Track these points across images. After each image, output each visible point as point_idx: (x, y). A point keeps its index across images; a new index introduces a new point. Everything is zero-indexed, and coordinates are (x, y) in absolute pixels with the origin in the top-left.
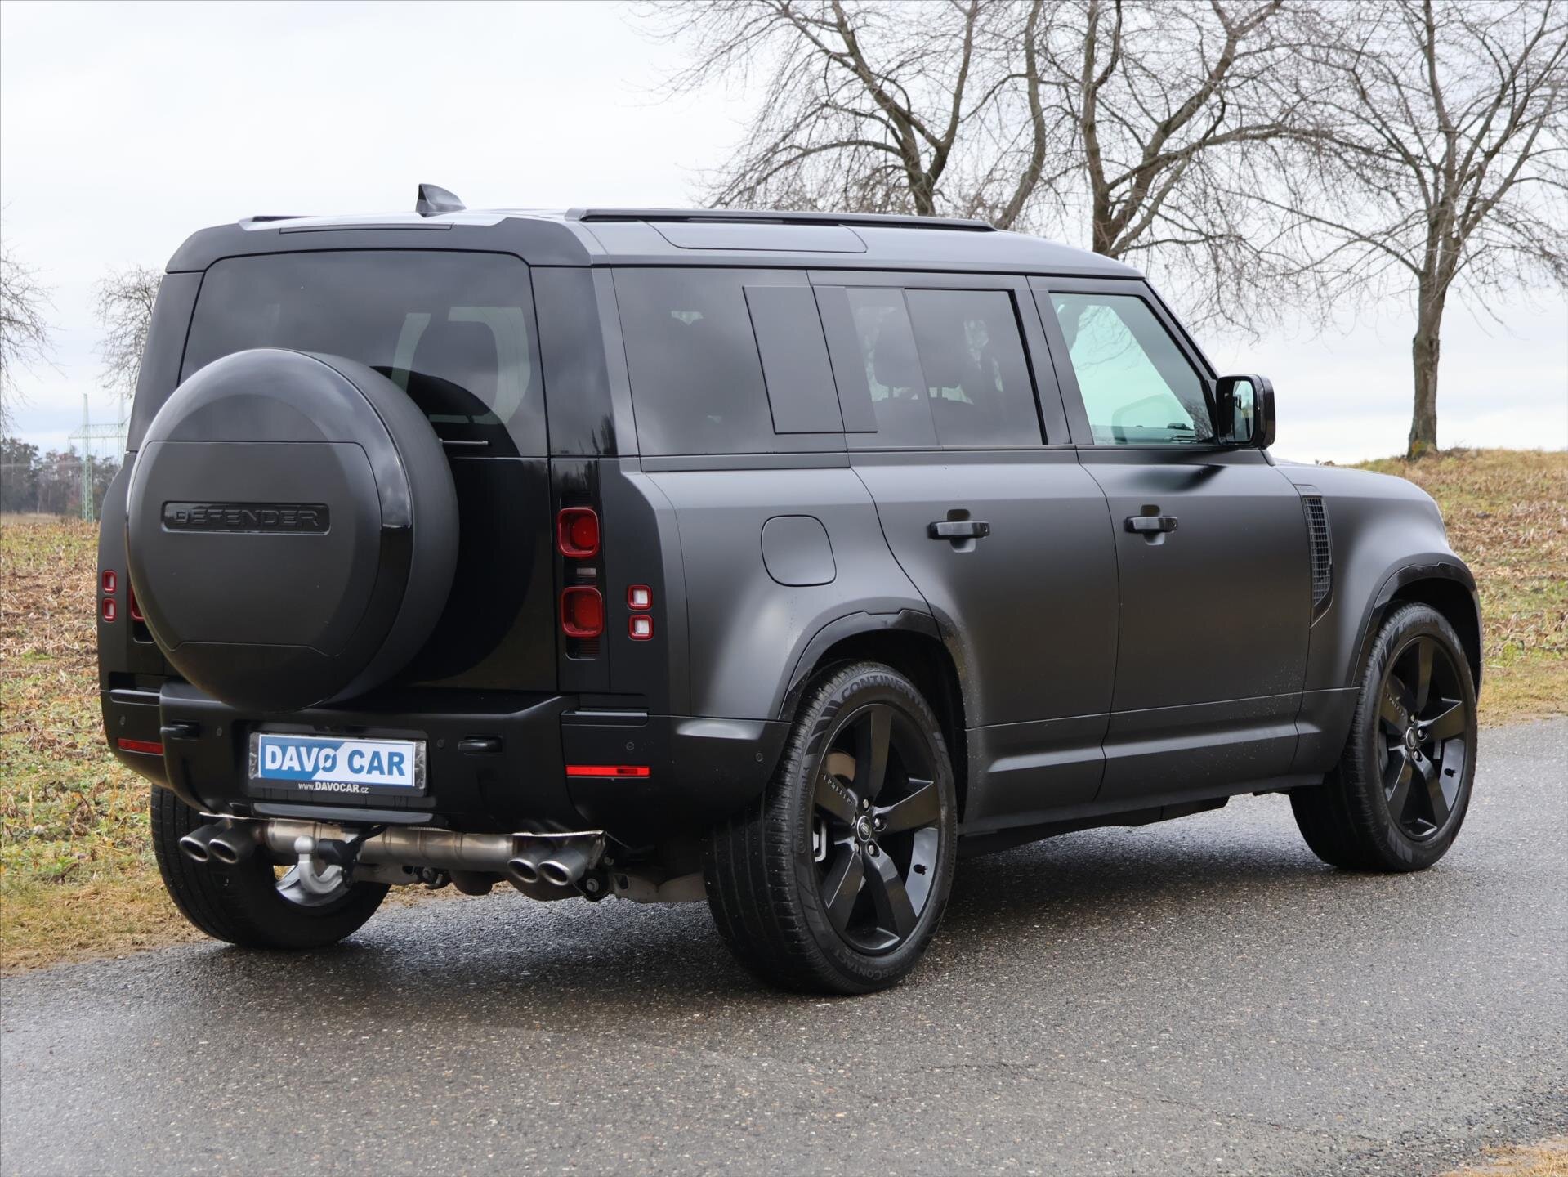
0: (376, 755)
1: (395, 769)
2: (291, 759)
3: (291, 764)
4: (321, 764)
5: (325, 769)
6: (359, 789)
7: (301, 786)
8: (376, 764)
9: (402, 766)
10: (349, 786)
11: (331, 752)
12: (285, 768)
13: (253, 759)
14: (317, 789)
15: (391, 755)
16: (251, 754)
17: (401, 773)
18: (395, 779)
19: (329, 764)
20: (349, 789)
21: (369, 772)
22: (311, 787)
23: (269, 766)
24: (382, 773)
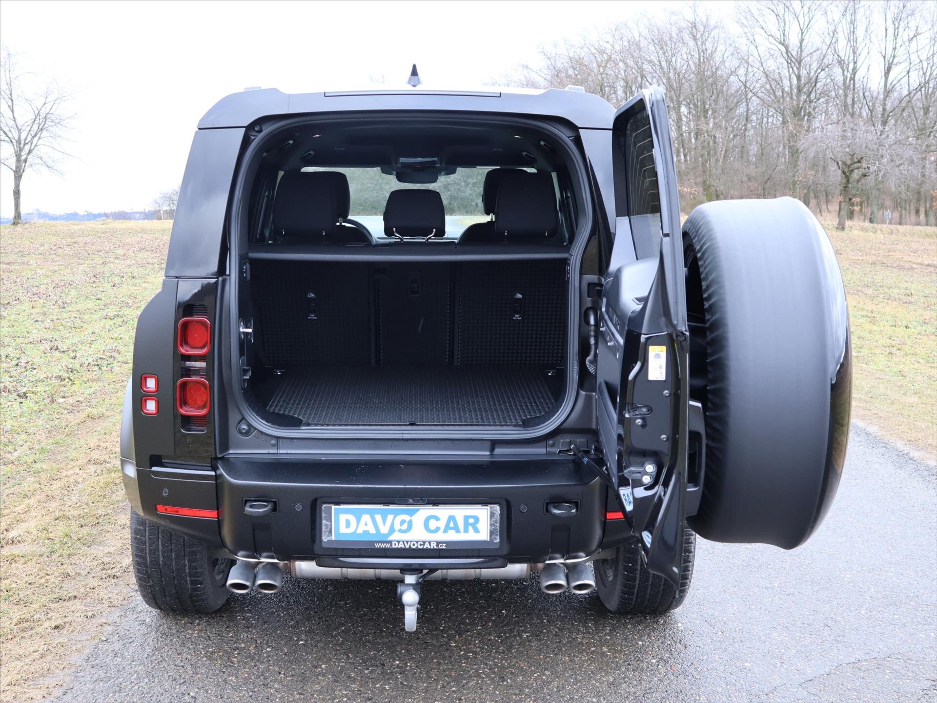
0: (452, 518)
1: (470, 528)
2: (366, 524)
3: (366, 528)
4: (397, 526)
5: (401, 531)
6: (437, 545)
7: (377, 546)
8: (452, 525)
9: (478, 525)
10: (427, 543)
11: (406, 517)
12: (360, 531)
13: (326, 525)
14: (394, 546)
15: (466, 518)
16: (324, 522)
17: (477, 531)
18: (471, 536)
19: (405, 527)
20: (427, 546)
21: (445, 531)
22: (388, 546)
23: (343, 530)
24: (458, 531)
